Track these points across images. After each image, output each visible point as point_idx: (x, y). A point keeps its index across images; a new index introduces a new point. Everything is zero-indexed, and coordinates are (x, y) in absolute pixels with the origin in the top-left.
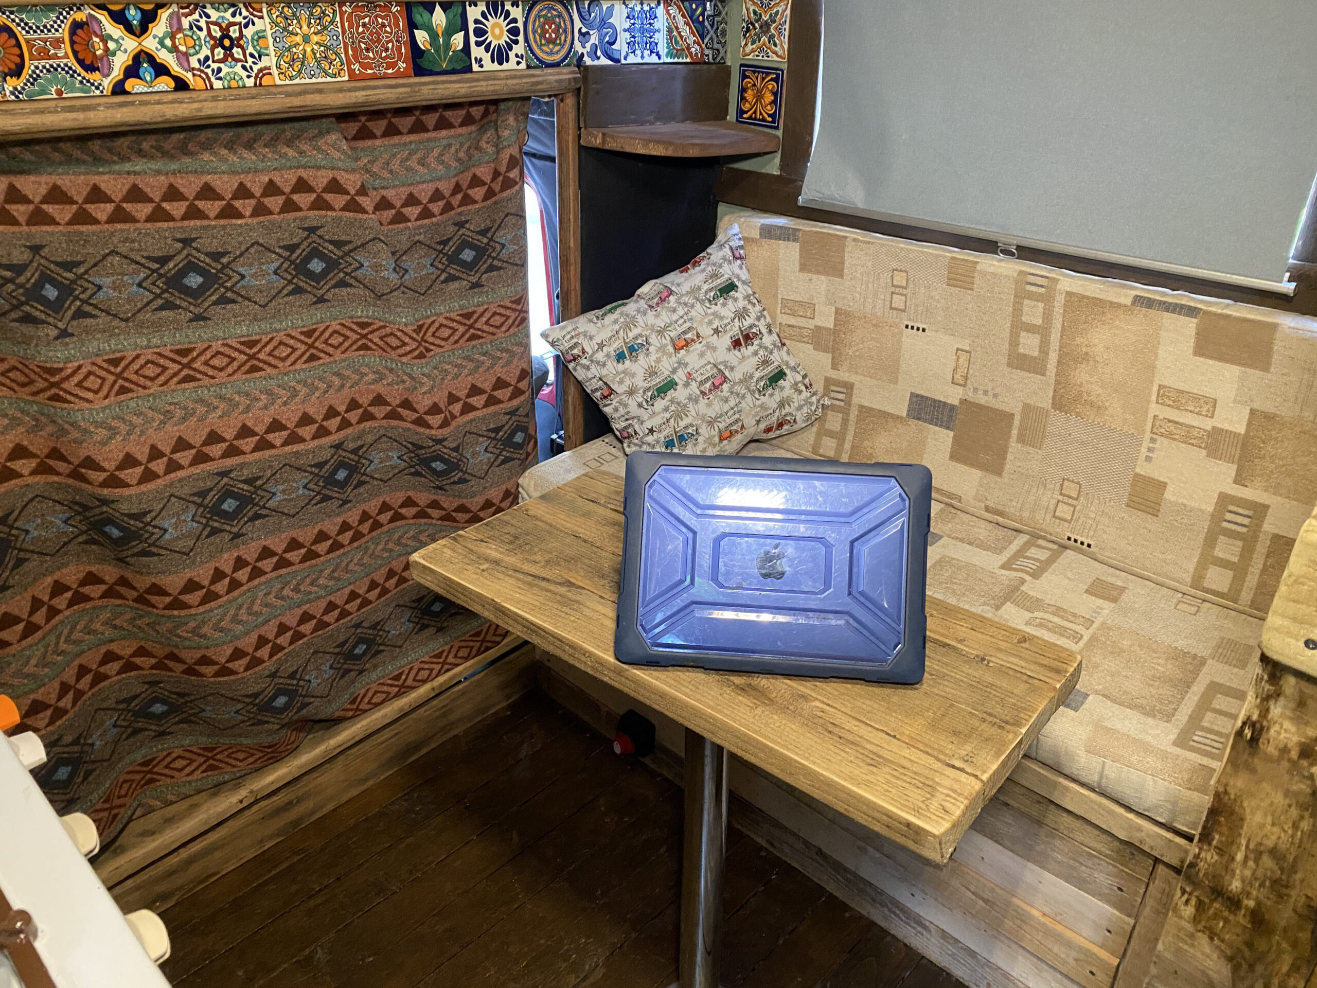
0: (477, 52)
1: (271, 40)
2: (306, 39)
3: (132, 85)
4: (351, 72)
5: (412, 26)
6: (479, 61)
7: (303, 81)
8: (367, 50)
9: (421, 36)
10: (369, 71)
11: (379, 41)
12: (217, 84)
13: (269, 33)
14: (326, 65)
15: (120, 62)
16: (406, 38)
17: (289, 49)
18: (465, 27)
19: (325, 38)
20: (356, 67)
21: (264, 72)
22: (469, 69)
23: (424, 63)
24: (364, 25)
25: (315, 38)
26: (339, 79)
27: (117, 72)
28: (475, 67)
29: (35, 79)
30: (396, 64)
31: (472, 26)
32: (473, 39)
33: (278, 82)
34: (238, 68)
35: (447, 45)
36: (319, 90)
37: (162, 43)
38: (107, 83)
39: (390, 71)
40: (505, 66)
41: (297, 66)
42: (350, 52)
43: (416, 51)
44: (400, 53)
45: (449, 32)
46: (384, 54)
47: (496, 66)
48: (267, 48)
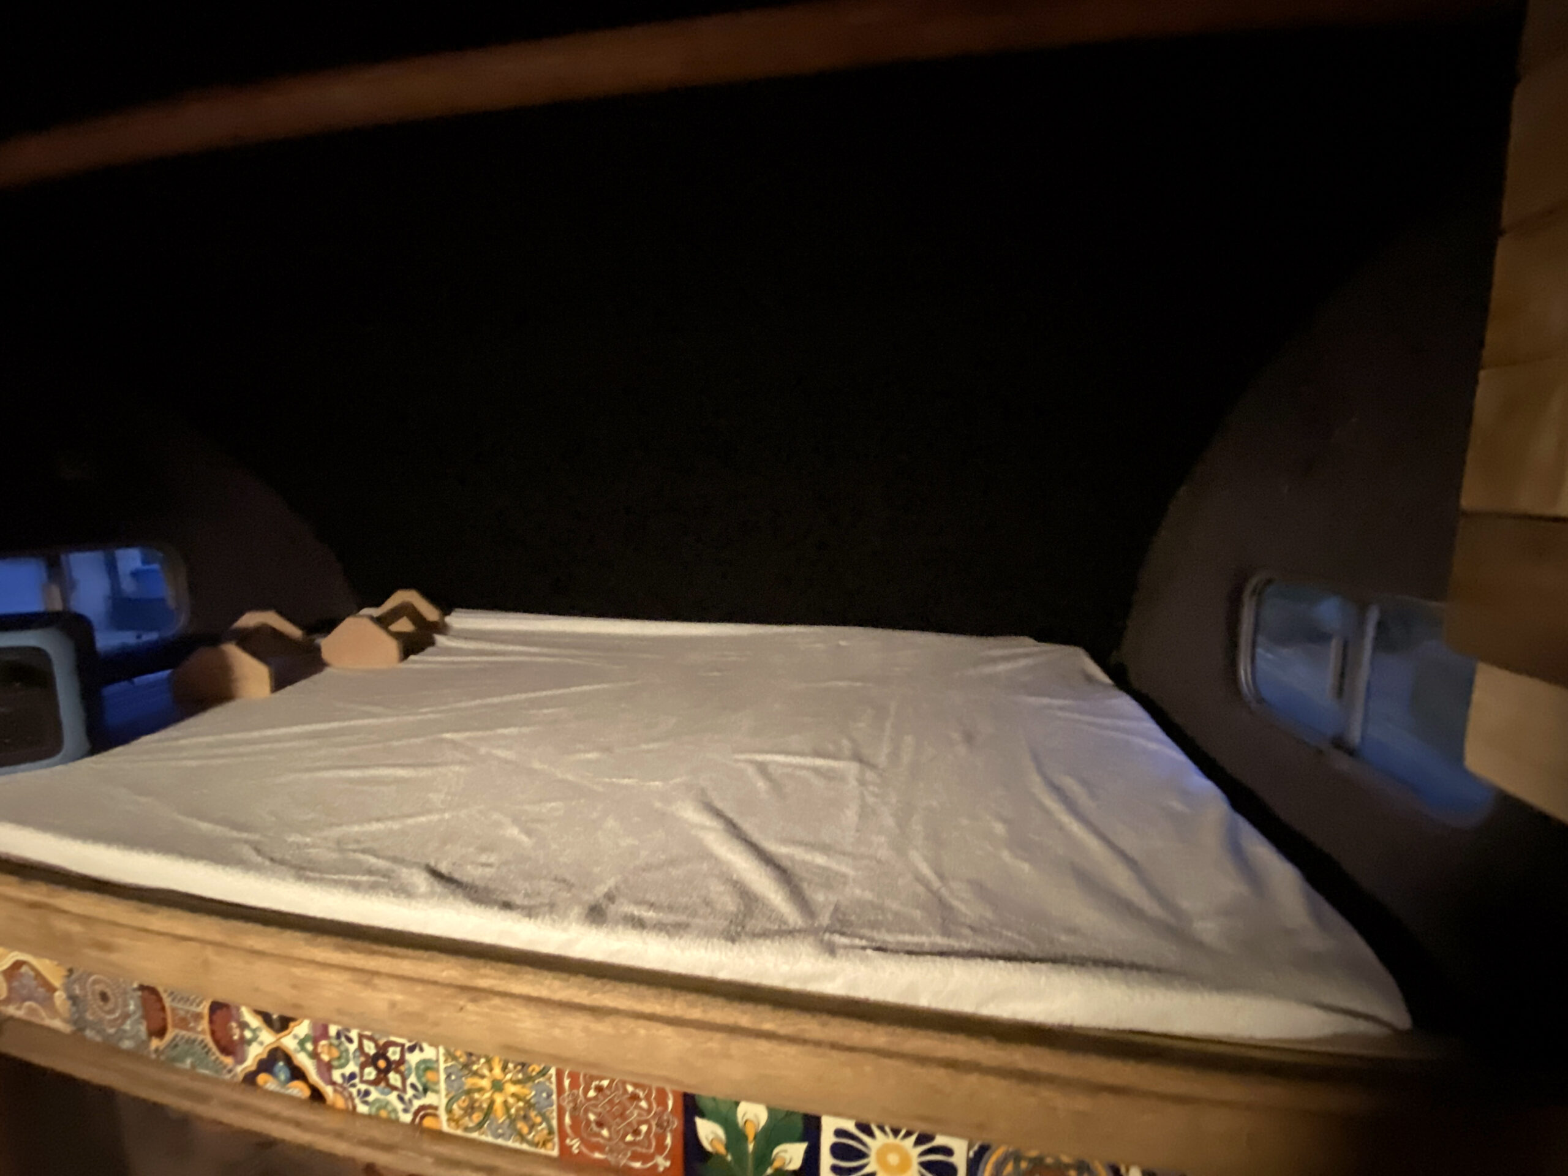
1: (443, 1076)
2: (497, 1086)
3: (267, 1082)
4: (564, 1149)
5: (693, 1110)
7: (484, 1138)
8: (600, 1124)
9: (709, 1131)
10: (597, 1155)
12: (362, 1109)
13: (442, 1066)
14: (522, 1126)
15: (255, 1053)
16: (676, 1123)
17: (469, 1092)
18: (811, 1138)
19: (528, 1092)
20: (575, 1144)
21: (428, 1111)
24: (599, 1089)
25: (511, 1089)
26: (542, 1151)
27: (251, 1062)
29: (174, 1045)
30: (651, 1157)
31: (827, 1140)
32: (827, 1159)
33: (445, 1127)
34: (393, 1097)
35: (764, 1157)
37: (302, 1043)
38: (240, 1072)
41: (477, 1117)
42: (567, 1120)
44: (661, 1148)
45: (773, 1137)
46: (629, 1138)
48: (437, 1083)
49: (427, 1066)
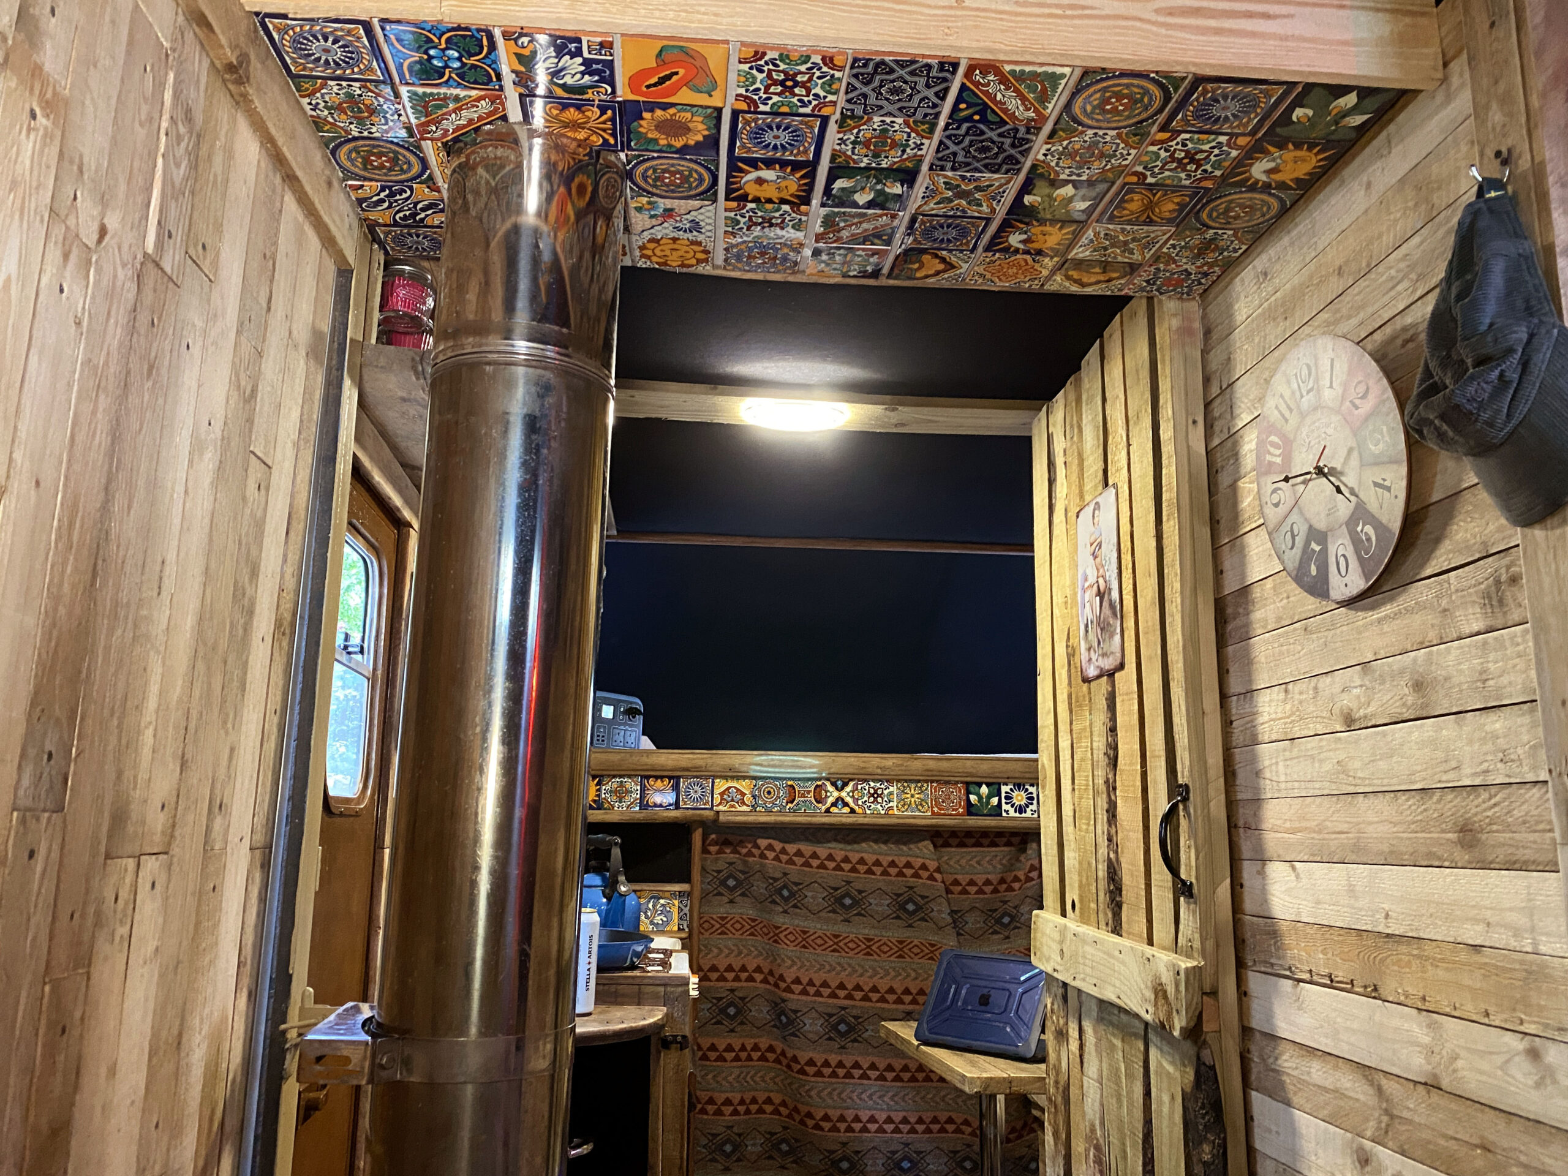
0: (1005, 807)
1: (895, 795)
2: (912, 796)
3: (834, 810)
4: (933, 812)
5: (968, 793)
6: (1007, 812)
7: (908, 814)
8: (943, 802)
9: (973, 798)
10: (942, 812)
11: (949, 799)
12: (868, 812)
13: (895, 792)
14: (920, 807)
15: (830, 800)
16: (964, 798)
17: (903, 800)
18: (999, 794)
19: (922, 796)
20: (936, 809)
21: (891, 808)
22: (1001, 815)
23: (973, 810)
24: (942, 792)
25: (917, 796)
26: (926, 814)
27: (828, 804)
28: (1004, 814)
29: (798, 804)
30: (958, 809)
31: (1003, 795)
32: (1004, 801)
33: (896, 813)
34: (879, 806)
35: (988, 803)
36: (914, 817)
37: (848, 794)
38: (824, 808)
39: (954, 813)
40: (1023, 815)
41: (906, 807)
42: (934, 803)
43: (969, 803)
44: (960, 805)
45: (990, 796)
46: (951, 805)
47: (1017, 815)
48: (893, 798)
49: (891, 793)
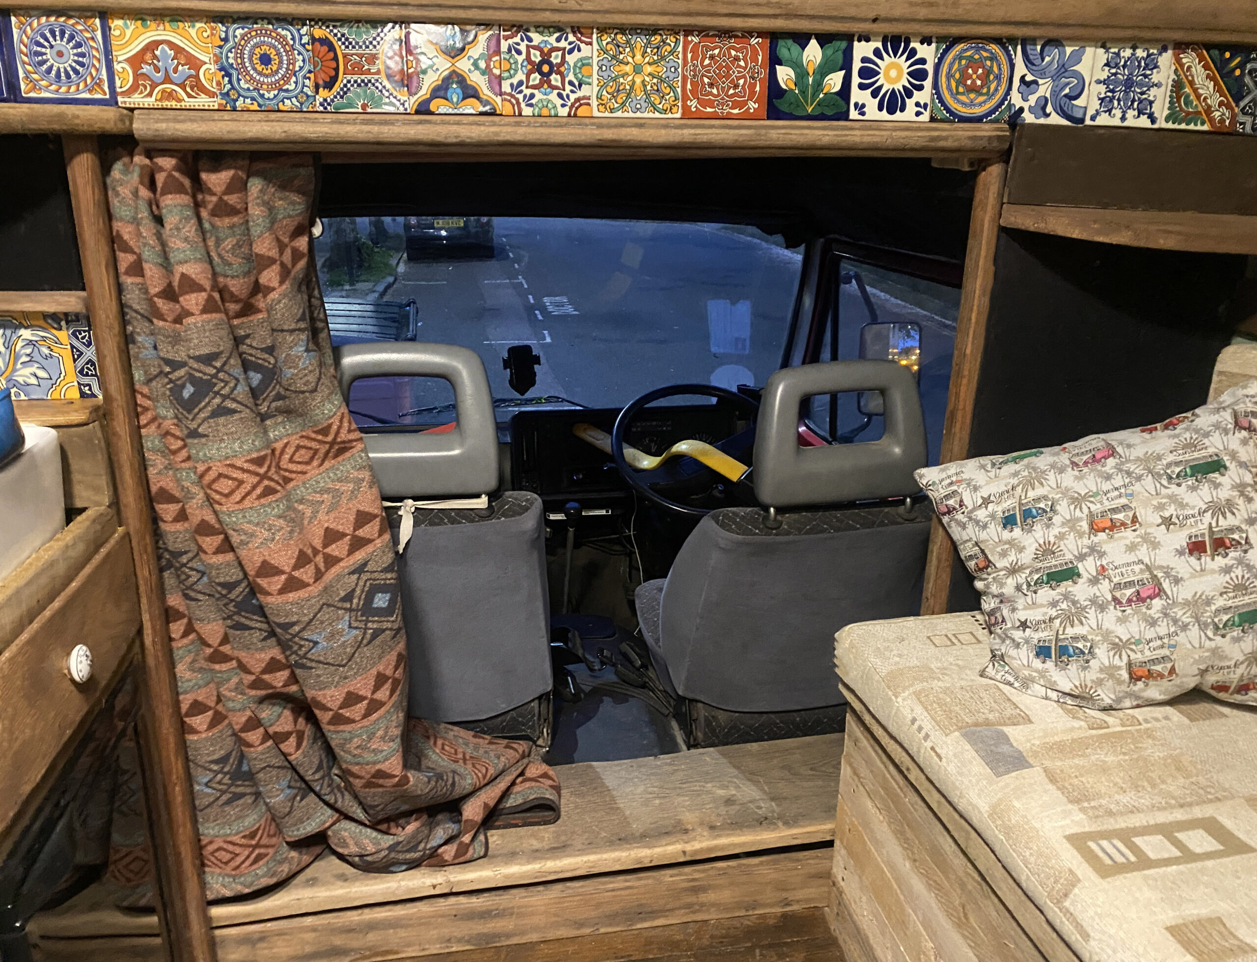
1: (596, 68)
2: (638, 70)
3: (439, 106)
5: (775, 60)
6: (860, 108)
7: (626, 115)
8: (711, 85)
9: (785, 74)
10: (709, 110)
11: (727, 76)
13: (595, 60)
14: (655, 98)
15: (430, 81)
16: (764, 74)
17: (614, 80)
18: (847, 65)
19: (661, 70)
20: (693, 104)
21: (582, 102)
22: (845, 116)
23: (782, 105)
24: (712, 57)
25: (649, 69)
26: (670, 115)
27: (424, 92)
28: (854, 114)
29: (345, 92)
30: (745, 103)
31: (857, 65)
32: (856, 80)
33: (596, 113)
34: (553, 96)
35: (818, 85)
36: (640, 124)
37: (476, 65)
38: (412, 103)
39: (736, 111)
40: (898, 116)
41: (622, 97)
42: (689, 86)
43: (774, 90)
44: (752, 92)
45: (824, 70)
46: (731, 91)
47: (884, 115)
48: (590, 76)
49: (584, 63)
